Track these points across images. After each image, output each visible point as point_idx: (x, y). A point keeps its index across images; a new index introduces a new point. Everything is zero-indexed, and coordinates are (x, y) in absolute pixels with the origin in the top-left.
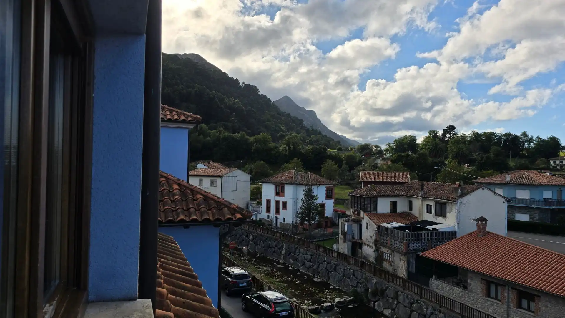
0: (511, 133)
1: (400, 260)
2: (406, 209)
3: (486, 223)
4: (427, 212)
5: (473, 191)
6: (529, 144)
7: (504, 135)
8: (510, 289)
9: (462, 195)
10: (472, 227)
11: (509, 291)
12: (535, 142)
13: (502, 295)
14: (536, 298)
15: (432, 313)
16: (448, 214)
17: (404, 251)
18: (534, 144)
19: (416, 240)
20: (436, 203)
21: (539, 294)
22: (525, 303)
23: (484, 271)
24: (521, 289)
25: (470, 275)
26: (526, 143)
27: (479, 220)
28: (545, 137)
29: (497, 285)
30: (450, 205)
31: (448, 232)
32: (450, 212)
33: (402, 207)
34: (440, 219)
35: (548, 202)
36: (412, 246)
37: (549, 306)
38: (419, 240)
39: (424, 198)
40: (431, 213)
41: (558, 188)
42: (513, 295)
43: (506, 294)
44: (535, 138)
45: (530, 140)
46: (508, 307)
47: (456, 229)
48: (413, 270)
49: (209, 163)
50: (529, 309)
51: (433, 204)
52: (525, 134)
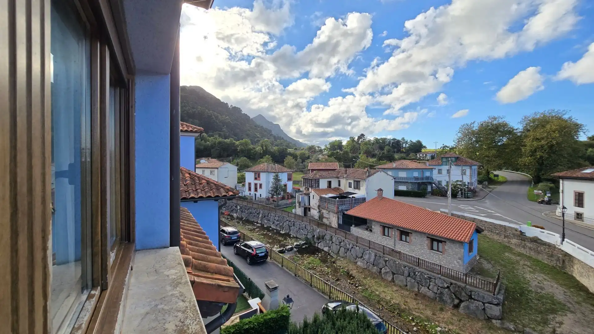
0: (396, 138)
1: (333, 217)
2: (337, 186)
3: (382, 192)
4: (349, 187)
5: (375, 173)
6: (406, 145)
7: (392, 140)
8: (396, 230)
9: (369, 176)
10: (375, 194)
11: (395, 231)
12: (409, 144)
13: (392, 234)
14: (410, 234)
15: (352, 248)
16: (361, 188)
17: (336, 211)
18: (408, 145)
19: (343, 204)
20: (354, 181)
21: (412, 232)
22: (404, 237)
23: (382, 221)
24: (402, 229)
25: (374, 223)
26: (404, 144)
27: (378, 190)
28: (414, 141)
29: (389, 228)
30: (362, 182)
31: (361, 198)
32: (362, 187)
33: (334, 184)
34: (356, 191)
35: (416, 178)
36: (340, 208)
37: (417, 238)
38: (345, 204)
39: (347, 178)
40: (351, 187)
41: (421, 170)
42: (397, 233)
43: (393, 233)
44: (409, 141)
45: (406, 142)
46: (395, 240)
47: (366, 196)
48: (341, 222)
49: (209, 159)
50: (406, 241)
51: (352, 182)
52: (403, 139)
